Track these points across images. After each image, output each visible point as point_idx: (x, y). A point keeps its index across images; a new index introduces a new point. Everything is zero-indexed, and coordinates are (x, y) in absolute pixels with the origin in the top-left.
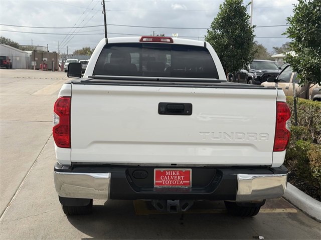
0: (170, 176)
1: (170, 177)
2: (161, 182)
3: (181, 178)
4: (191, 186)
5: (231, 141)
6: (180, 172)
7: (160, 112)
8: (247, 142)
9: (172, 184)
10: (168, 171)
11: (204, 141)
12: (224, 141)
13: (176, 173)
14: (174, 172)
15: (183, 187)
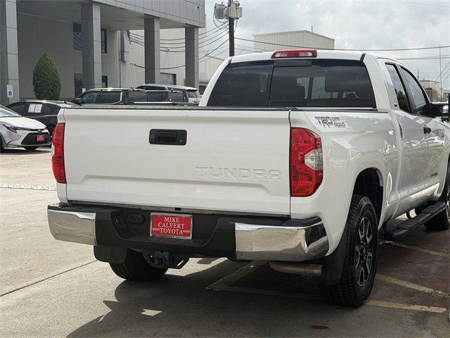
0: (169, 223)
1: (169, 225)
2: (159, 230)
3: (181, 226)
4: (190, 238)
5: (233, 179)
6: (181, 218)
7: (152, 142)
8: (254, 181)
9: (171, 234)
10: (167, 217)
11: (201, 178)
12: (226, 180)
13: (175, 220)
14: (174, 219)
15: (183, 238)
